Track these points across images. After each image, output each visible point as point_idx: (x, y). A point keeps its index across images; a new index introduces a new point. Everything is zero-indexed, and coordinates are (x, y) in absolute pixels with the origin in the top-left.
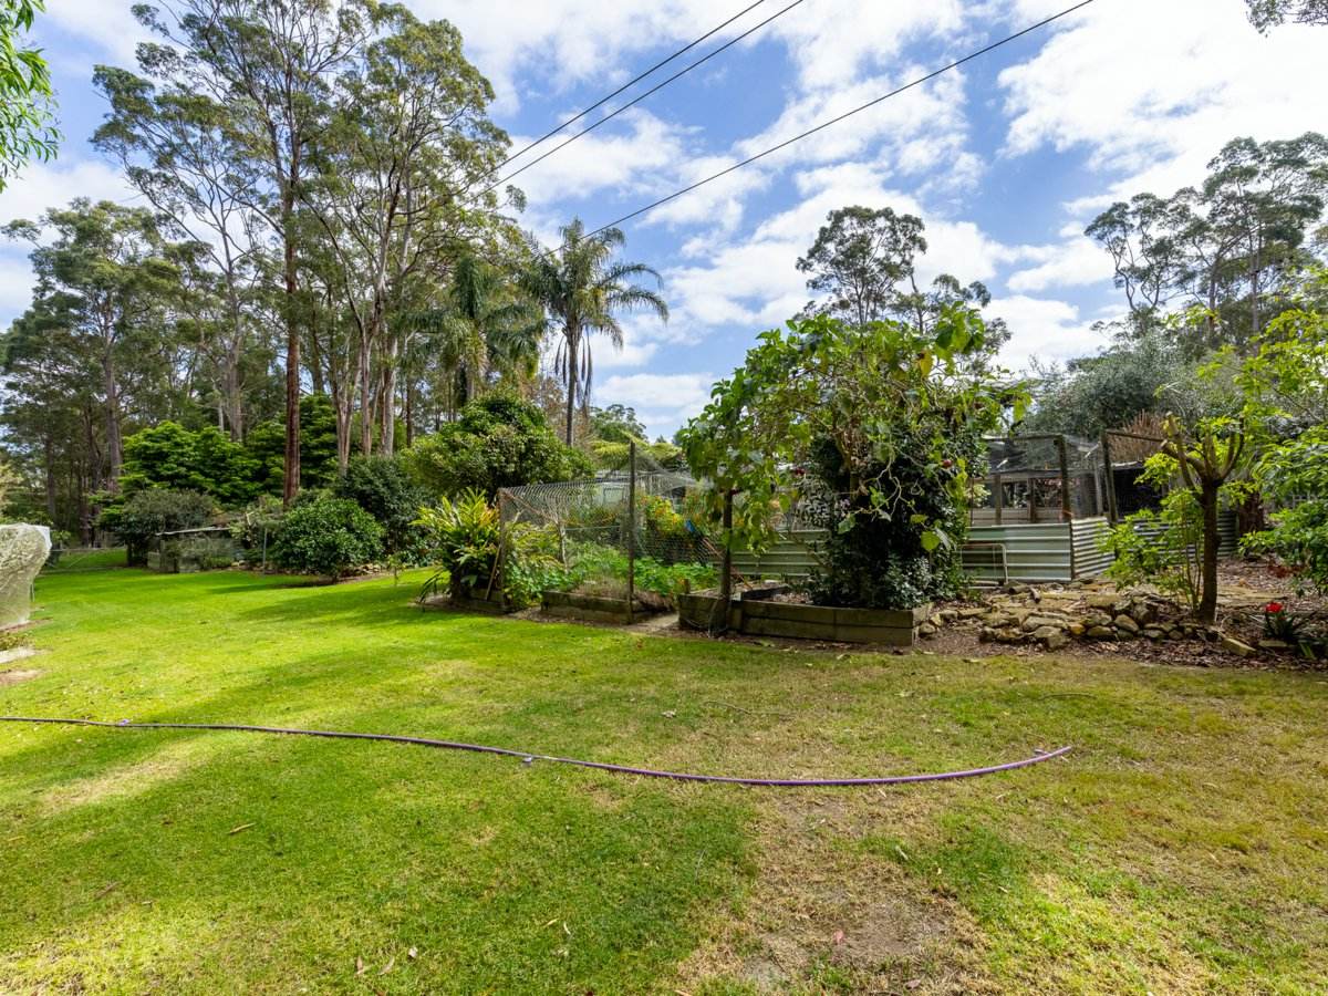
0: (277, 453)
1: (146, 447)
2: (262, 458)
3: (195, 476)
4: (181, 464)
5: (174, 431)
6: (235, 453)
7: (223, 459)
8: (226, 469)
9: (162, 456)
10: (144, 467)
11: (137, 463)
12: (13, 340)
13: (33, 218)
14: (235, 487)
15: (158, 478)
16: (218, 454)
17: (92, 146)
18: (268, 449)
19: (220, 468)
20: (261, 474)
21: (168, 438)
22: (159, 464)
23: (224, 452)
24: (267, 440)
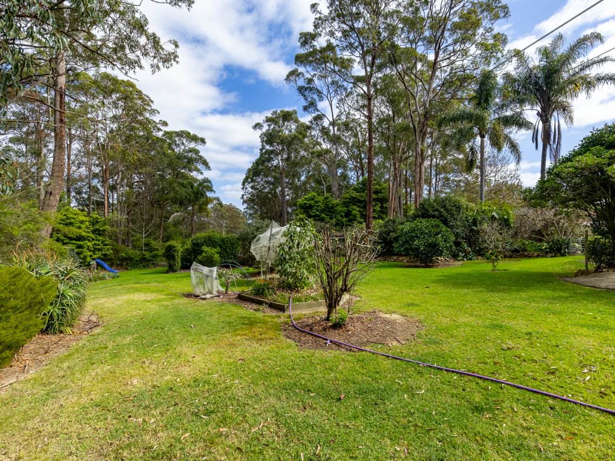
0: (353, 204)
1: (306, 204)
2: (347, 207)
3: (323, 215)
4: (317, 211)
5: (314, 196)
6: (338, 205)
7: (333, 208)
8: (334, 212)
9: (311, 207)
10: (305, 212)
11: (302, 210)
12: (254, 169)
13: (261, 122)
14: (338, 220)
15: (310, 216)
16: (330, 205)
17: (285, 81)
18: (349, 203)
19: (331, 212)
20: (348, 214)
21: (313, 199)
22: (310, 211)
23: (333, 204)
24: (349, 199)
